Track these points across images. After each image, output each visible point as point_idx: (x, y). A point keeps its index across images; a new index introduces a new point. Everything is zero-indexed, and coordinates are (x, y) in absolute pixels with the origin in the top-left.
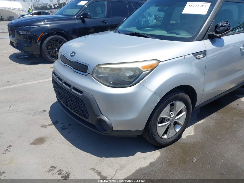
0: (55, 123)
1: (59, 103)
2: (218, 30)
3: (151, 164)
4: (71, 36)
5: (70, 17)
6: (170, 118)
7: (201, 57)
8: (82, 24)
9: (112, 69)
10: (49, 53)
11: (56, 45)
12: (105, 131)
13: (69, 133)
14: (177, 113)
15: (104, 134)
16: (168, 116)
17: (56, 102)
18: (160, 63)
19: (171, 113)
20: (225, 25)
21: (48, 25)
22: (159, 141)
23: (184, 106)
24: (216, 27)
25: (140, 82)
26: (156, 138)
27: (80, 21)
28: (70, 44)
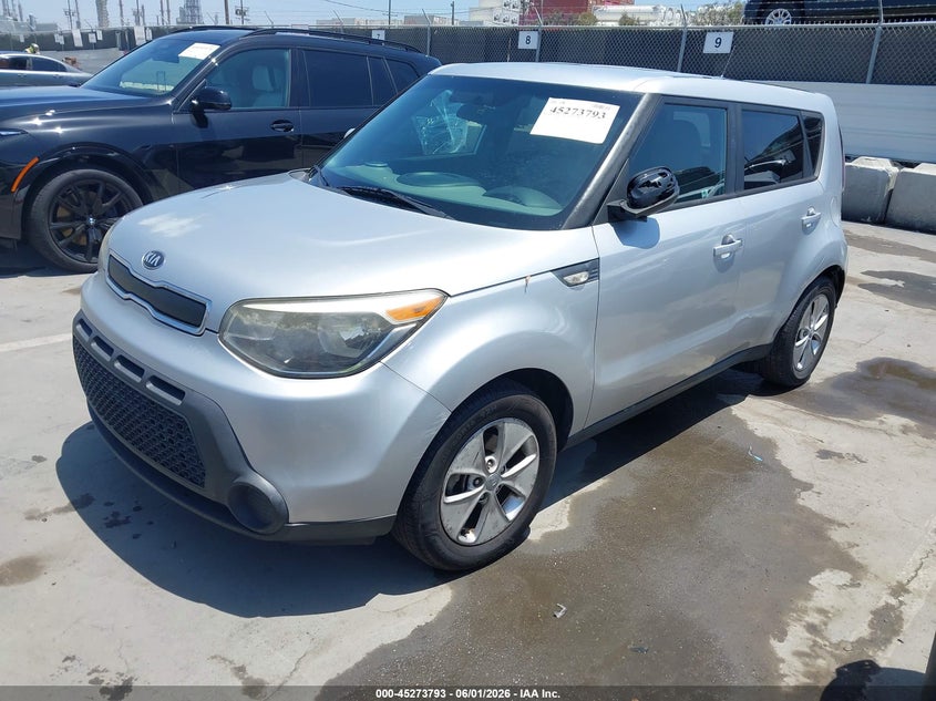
0: (81, 503)
1: (96, 429)
2: (635, 196)
3: (420, 629)
4: (151, 174)
5: (150, 101)
6: (484, 475)
7: (583, 280)
8: (198, 129)
9: (290, 318)
10: (59, 235)
11: (89, 205)
12: (264, 525)
13: (136, 537)
14: (509, 457)
15: (257, 537)
16: (477, 468)
17: (88, 427)
18: (449, 301)
19: (487, 459)
20: (656, 180)
21: (59, 130)
22: (448, 553)
23: (532, 434)
24: (632, 185)
25: (384, 361)
26: (440, 543)
27: (187, 119)
28: (145, 222)
